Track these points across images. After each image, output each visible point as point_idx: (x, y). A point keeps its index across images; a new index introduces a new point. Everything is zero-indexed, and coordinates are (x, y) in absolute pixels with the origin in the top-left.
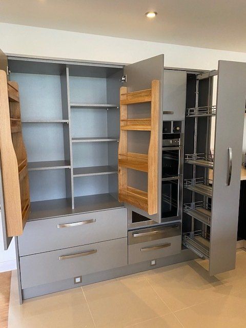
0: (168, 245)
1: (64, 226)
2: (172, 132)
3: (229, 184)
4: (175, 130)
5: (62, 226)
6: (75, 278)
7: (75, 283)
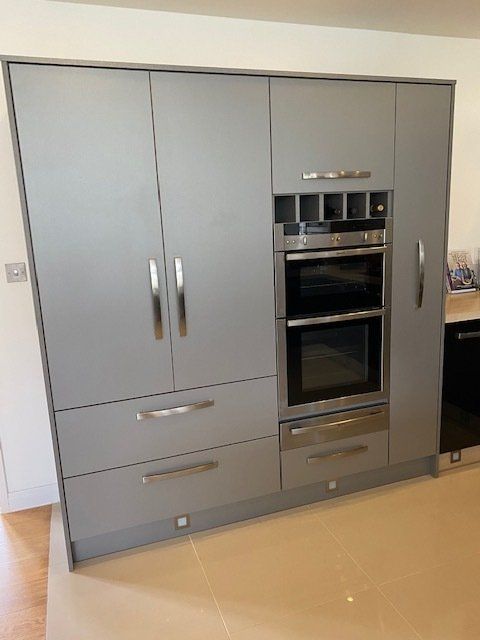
0: (362, 448)
1: (152, 416)
2: (368, 216)
3: (420, 306)
4: (374, 212)
5: (146, 414)
6: (176, 519)
7: (178, 528)
